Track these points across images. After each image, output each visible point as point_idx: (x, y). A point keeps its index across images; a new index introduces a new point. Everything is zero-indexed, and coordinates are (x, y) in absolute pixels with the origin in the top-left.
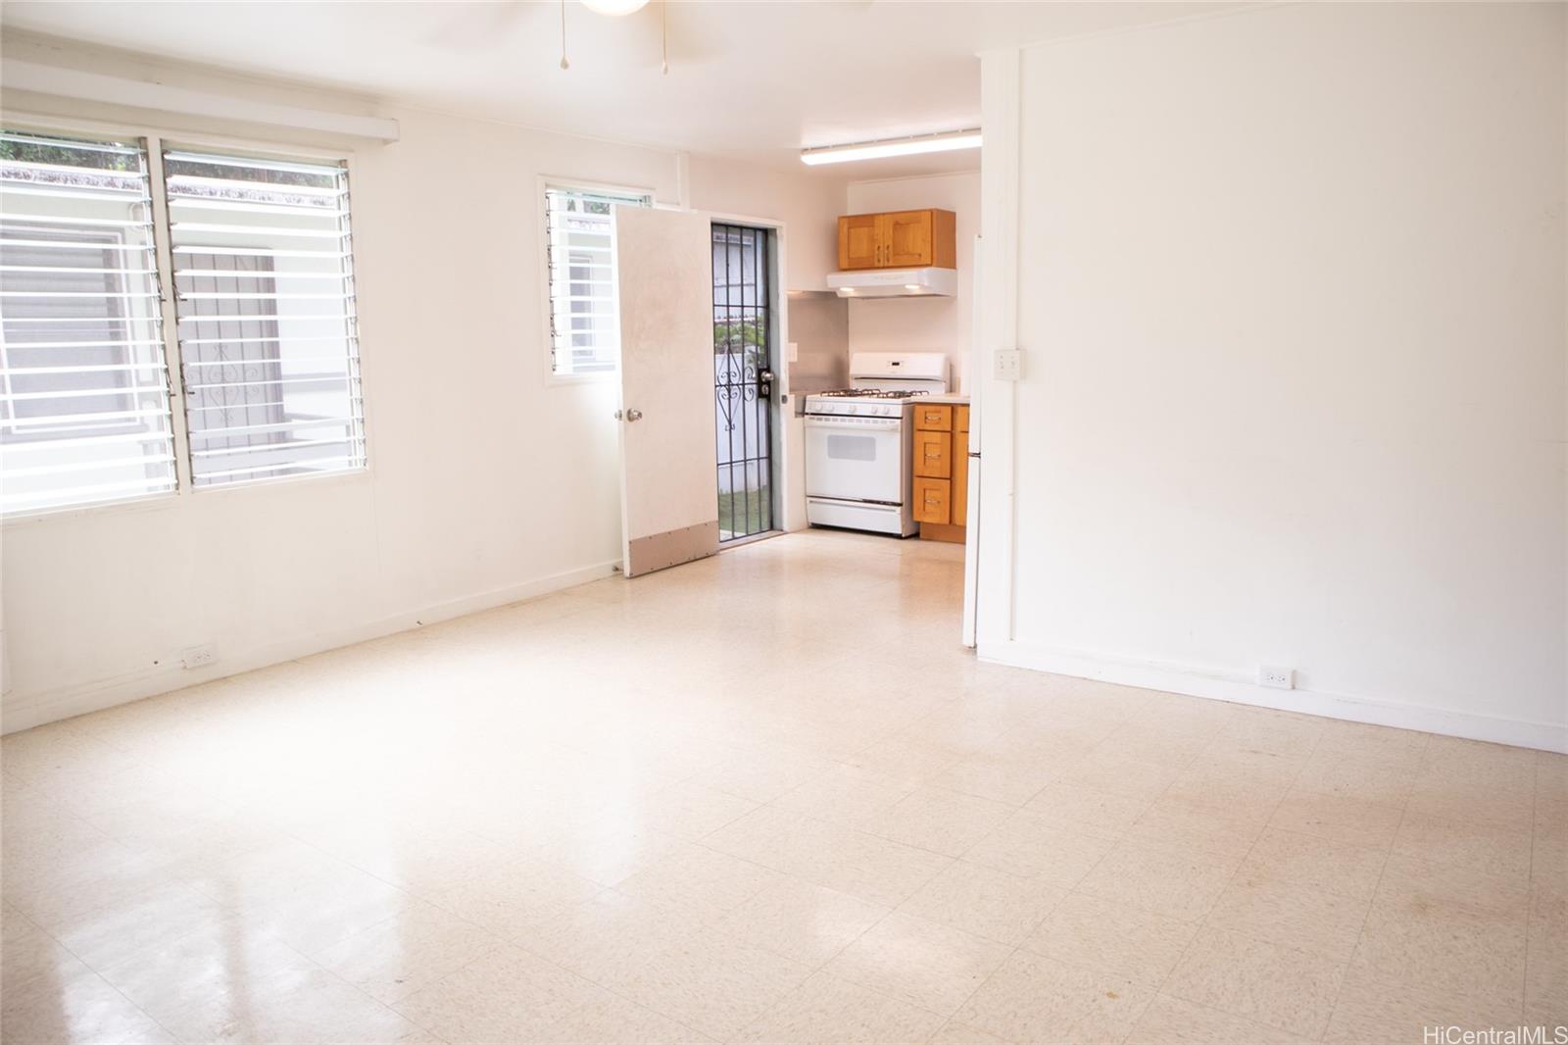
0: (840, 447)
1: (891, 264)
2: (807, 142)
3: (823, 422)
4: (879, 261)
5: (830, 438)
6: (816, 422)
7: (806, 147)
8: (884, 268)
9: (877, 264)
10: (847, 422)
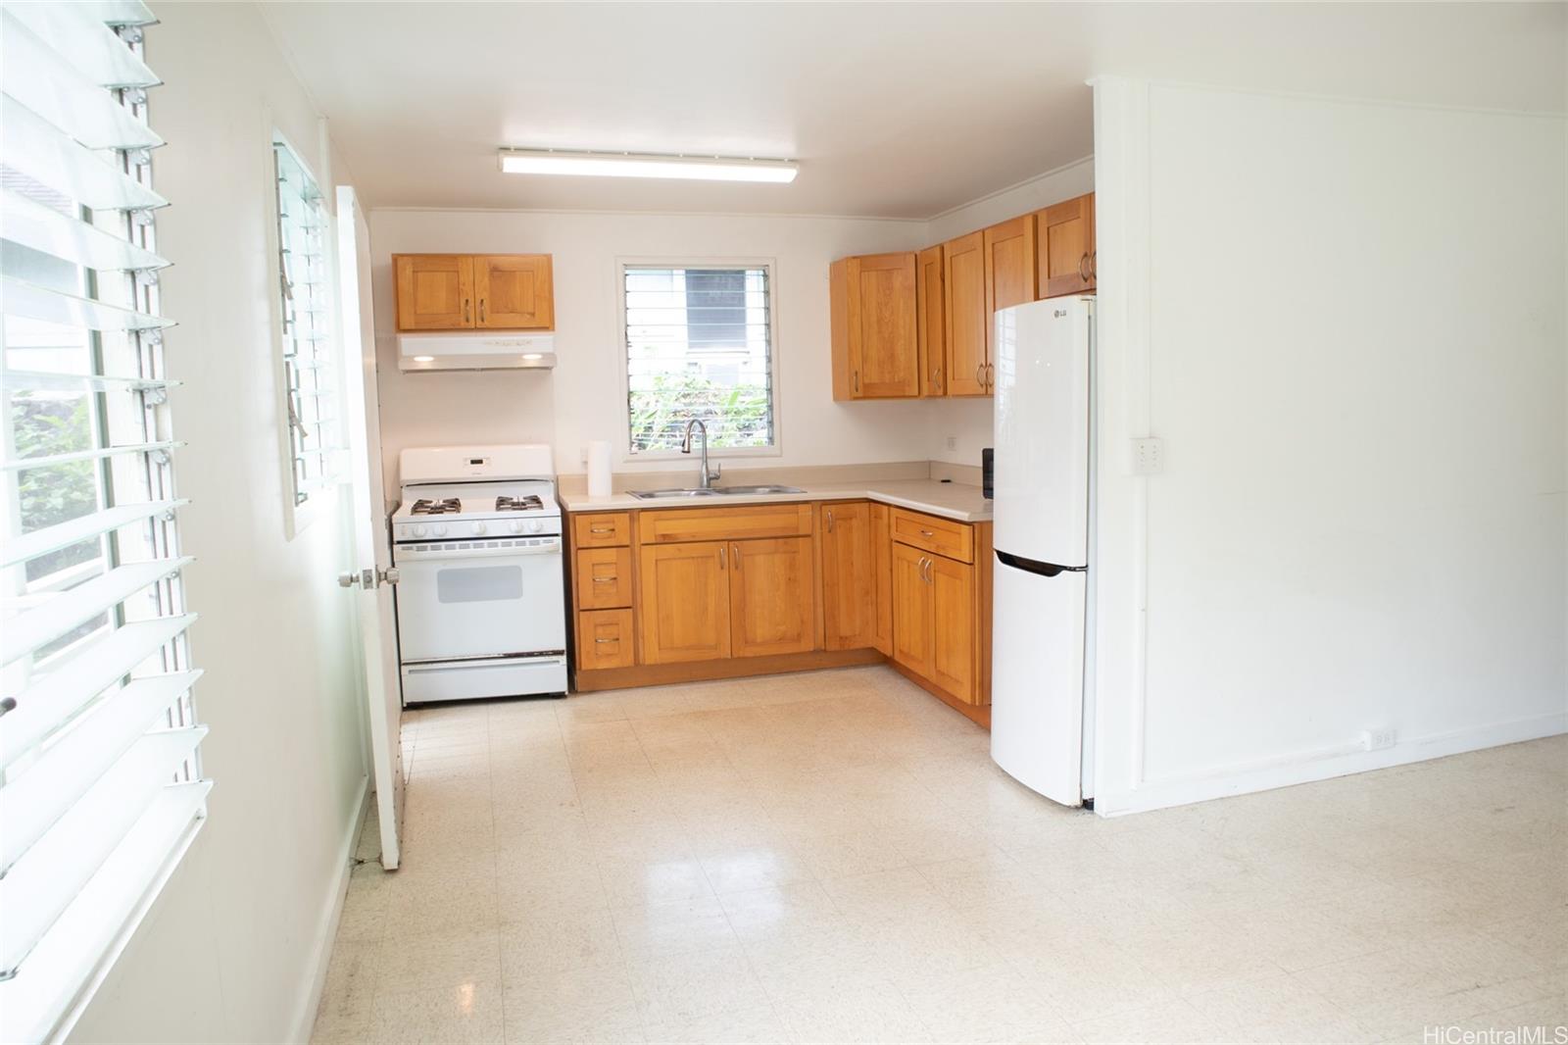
0: (457, 586)
1: (487, 324)
2: (512, 136)
3: (429, 552)
4: (467, 320)
5: (441, 574)
6: (414, 553)
7: (506, 145)
8: (477, 329)
9: (463, 324)
10: (472, 549)
